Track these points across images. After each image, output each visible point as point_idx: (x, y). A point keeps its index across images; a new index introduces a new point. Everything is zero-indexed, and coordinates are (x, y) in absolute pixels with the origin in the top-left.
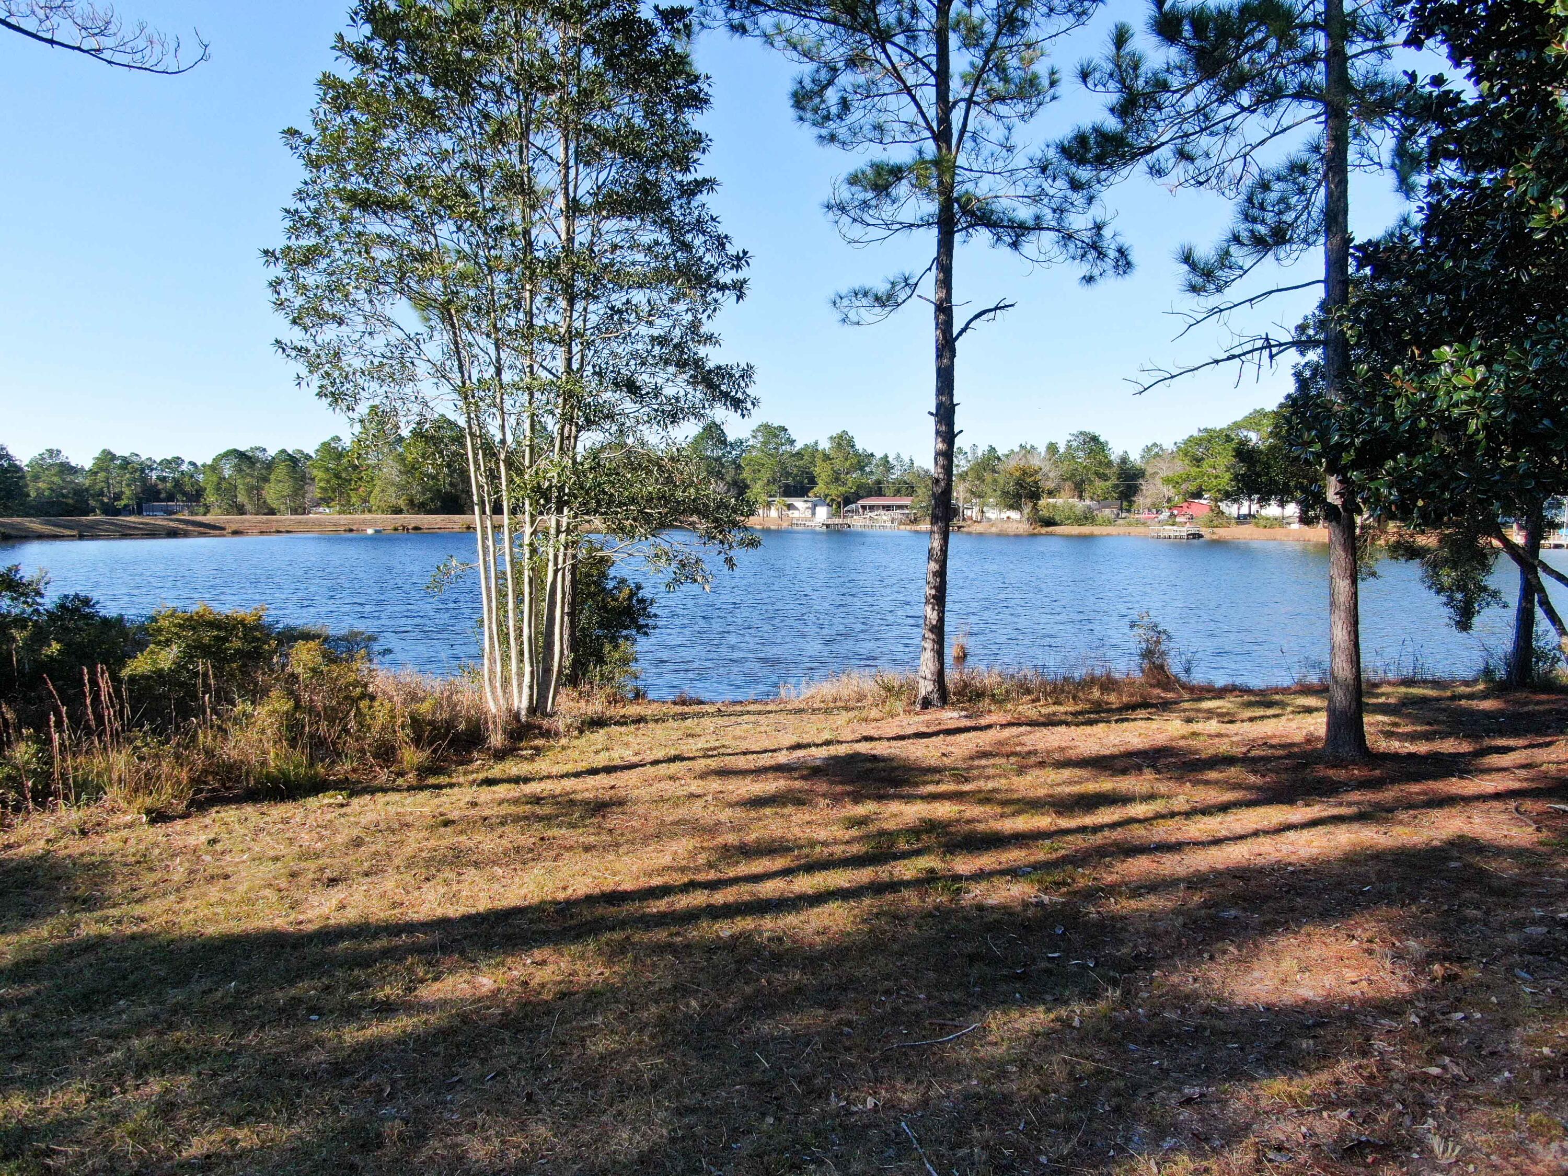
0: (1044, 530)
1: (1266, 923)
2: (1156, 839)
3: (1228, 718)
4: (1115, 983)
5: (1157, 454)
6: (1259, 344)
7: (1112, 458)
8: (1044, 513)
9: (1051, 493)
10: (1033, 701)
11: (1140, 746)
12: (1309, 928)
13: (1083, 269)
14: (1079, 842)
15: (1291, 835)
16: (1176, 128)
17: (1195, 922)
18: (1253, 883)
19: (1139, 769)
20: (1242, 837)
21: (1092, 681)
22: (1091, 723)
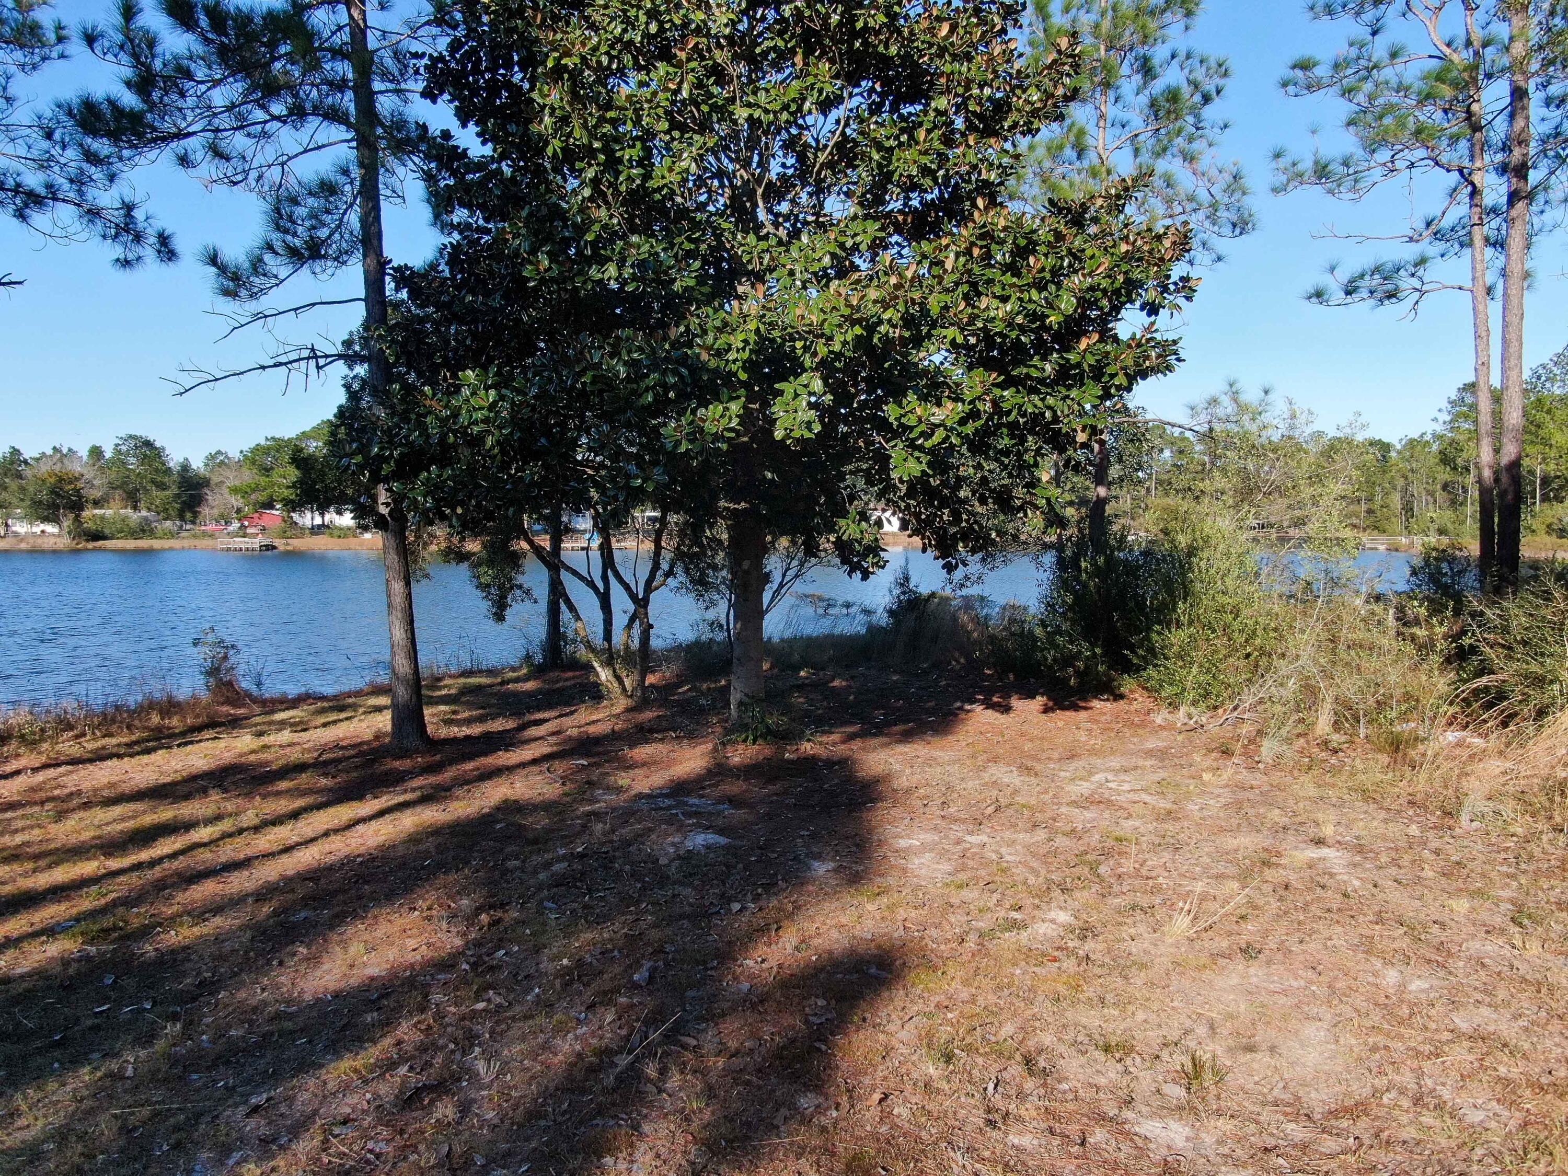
0: (90, 545)
1: (336, 916)
2: (223, 859)
3: (301, 727)
4: (175, 1017)
5: (222, 462)
6: (305, 353)
7: (171, 465)
8: (90, 525)
9: (97, 503)
10: (77, 737)
11: (206, 768)
12: (376, 911)
13: (117, 251)
14: (134, 880)
15: (360, 828)
16: (205, 121)
17: (264, 933)
18: (323, 881)
19: (204, 791)
20: (313, 840)
21: (150, 706)
22: (148, 751)
